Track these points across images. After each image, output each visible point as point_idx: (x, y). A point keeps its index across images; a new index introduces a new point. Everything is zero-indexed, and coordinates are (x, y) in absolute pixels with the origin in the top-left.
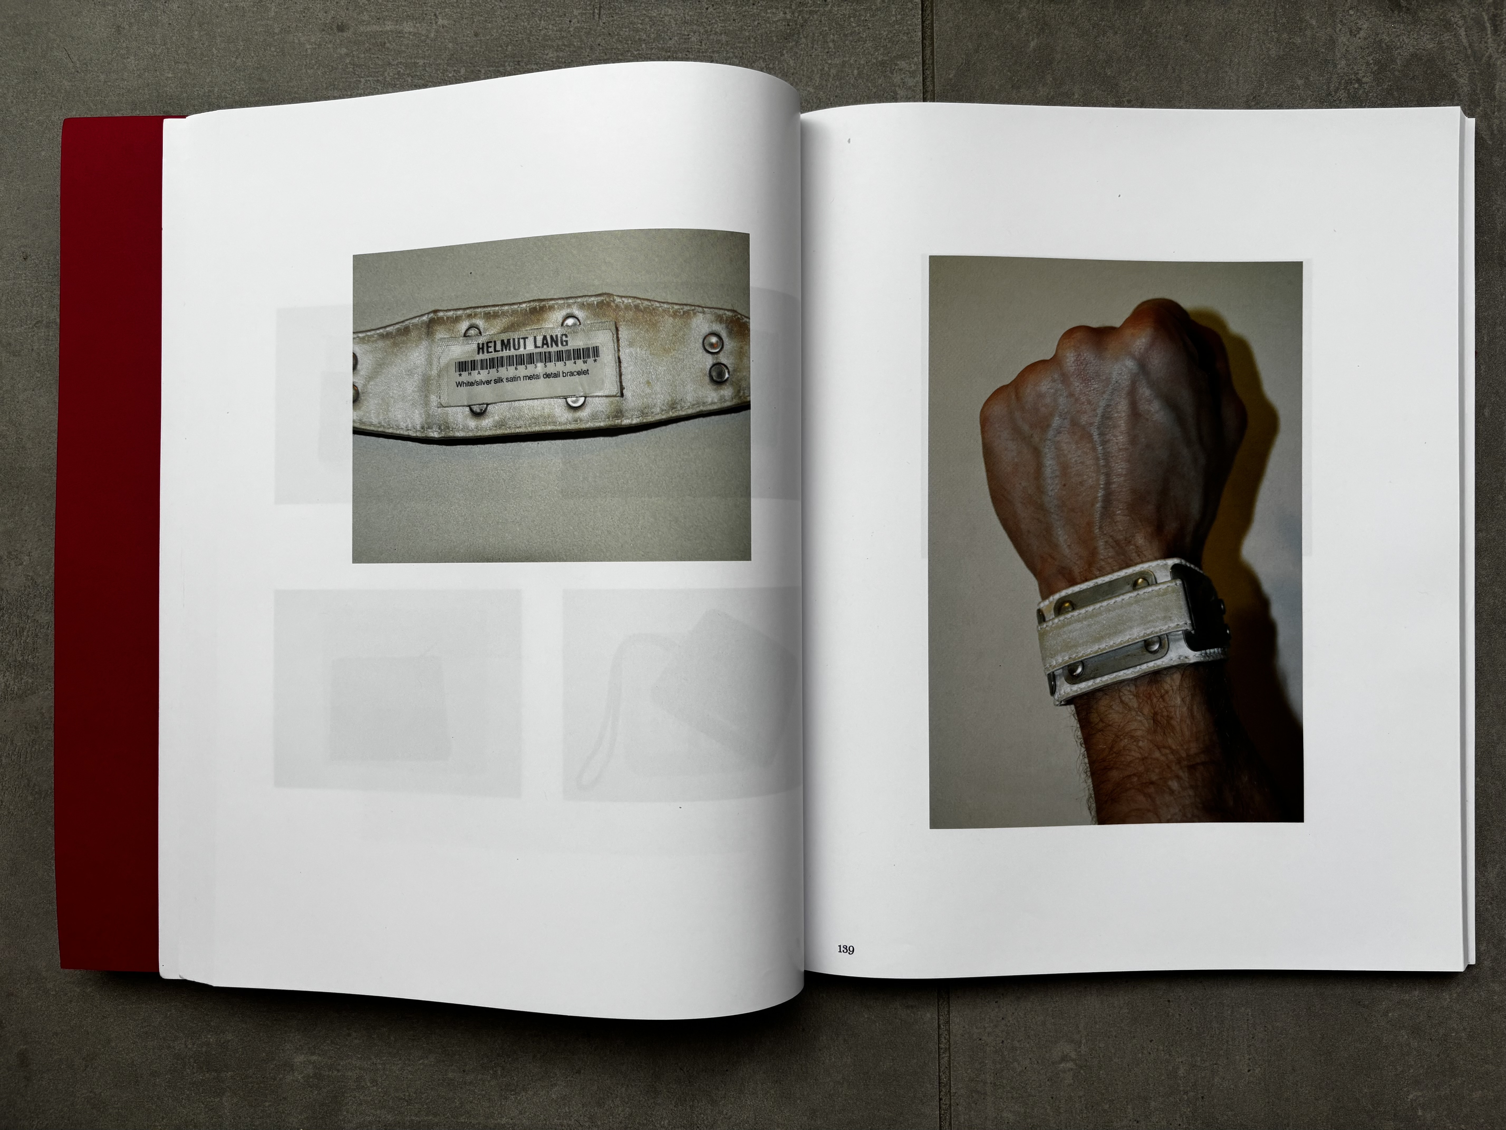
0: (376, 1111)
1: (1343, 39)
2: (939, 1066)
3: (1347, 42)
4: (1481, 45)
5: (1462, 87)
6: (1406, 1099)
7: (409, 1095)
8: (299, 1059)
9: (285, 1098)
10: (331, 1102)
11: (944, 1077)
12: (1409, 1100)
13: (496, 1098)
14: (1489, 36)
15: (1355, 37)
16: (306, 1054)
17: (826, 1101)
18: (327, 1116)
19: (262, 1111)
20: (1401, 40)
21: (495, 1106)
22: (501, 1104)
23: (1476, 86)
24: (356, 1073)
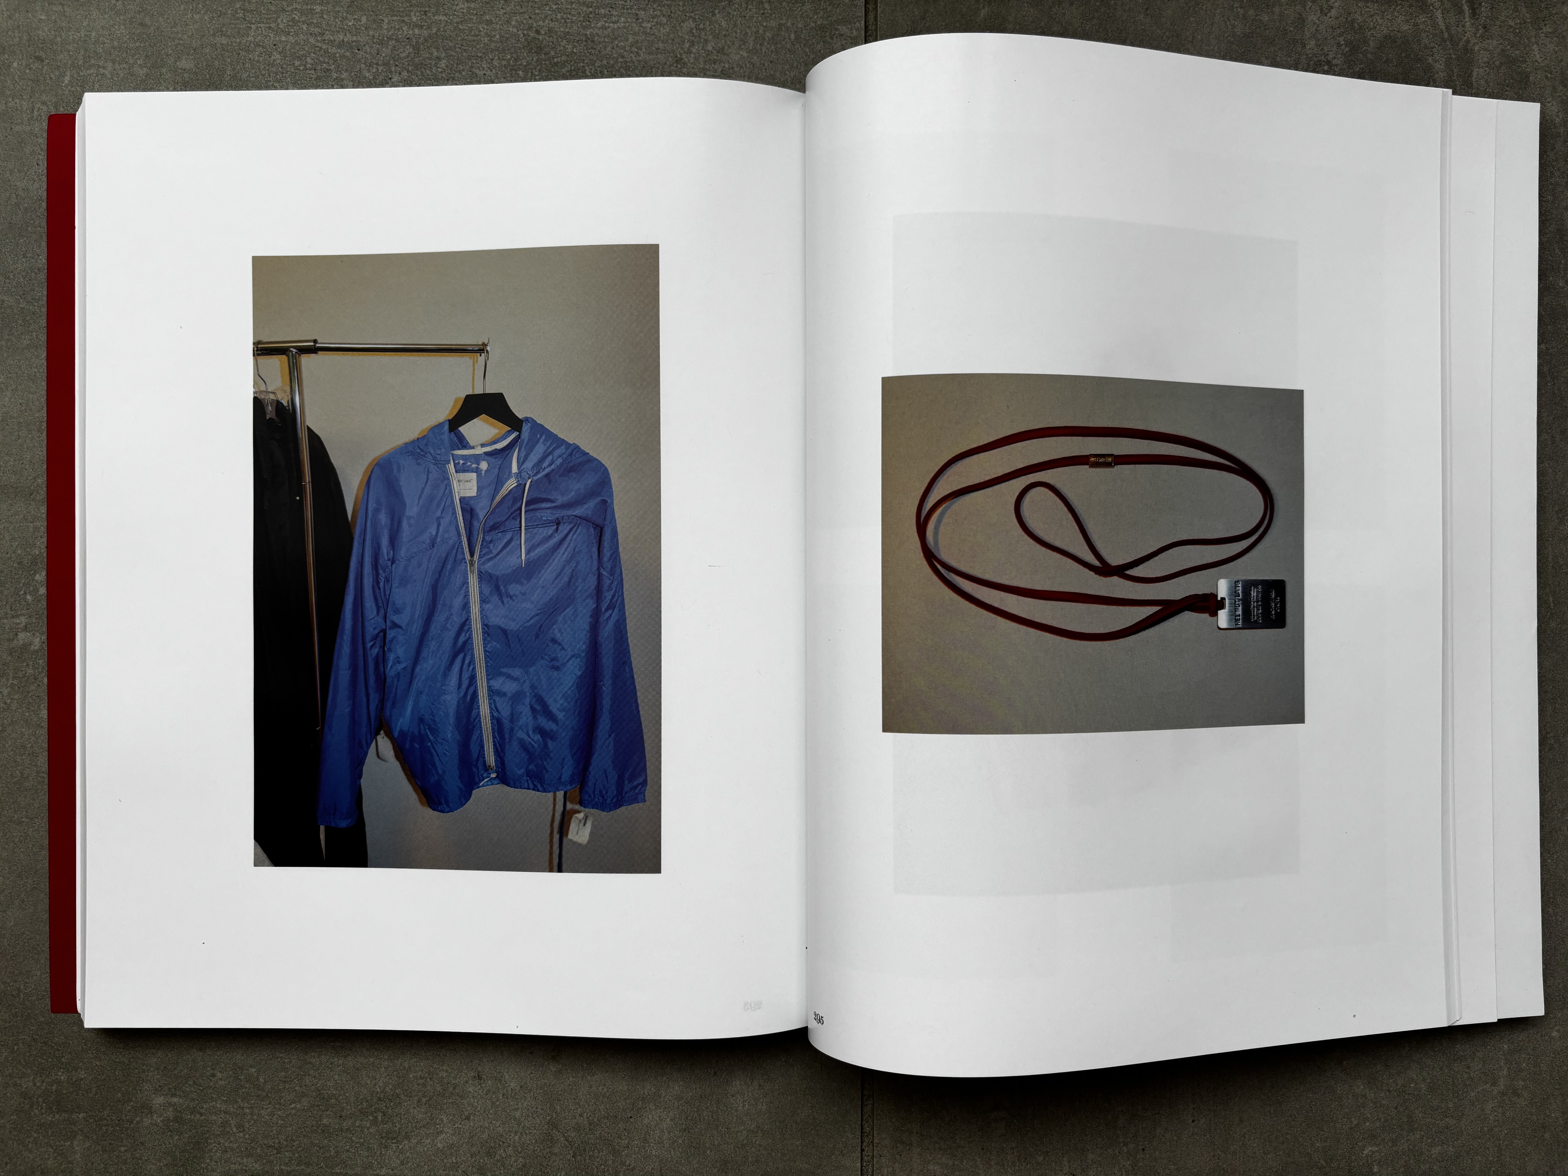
0: (242, 1159)
1: (1312, 18)
2: (862, 1114)
3: (1317, 21)
4: (1458, 28)
5: (1438, 73)
6: (1361, 1154)
7: (279, 1143)
8: (159, 1100)
9: (142, 1143)
10: (193, 1149)
11: (866, 1126)
12: (1364, 1155)
13: (375, 1147)
14: (1467, 20)
15: (1326, 16)
16: (166, 1095)
17: (738, 1152)
18: (189, 1163)
19: (117, 1157)
20: (1374, 20)
21: (374, 1156)
22: (381, 1153)
23: (1453, 71)
24: (221, 1118)
